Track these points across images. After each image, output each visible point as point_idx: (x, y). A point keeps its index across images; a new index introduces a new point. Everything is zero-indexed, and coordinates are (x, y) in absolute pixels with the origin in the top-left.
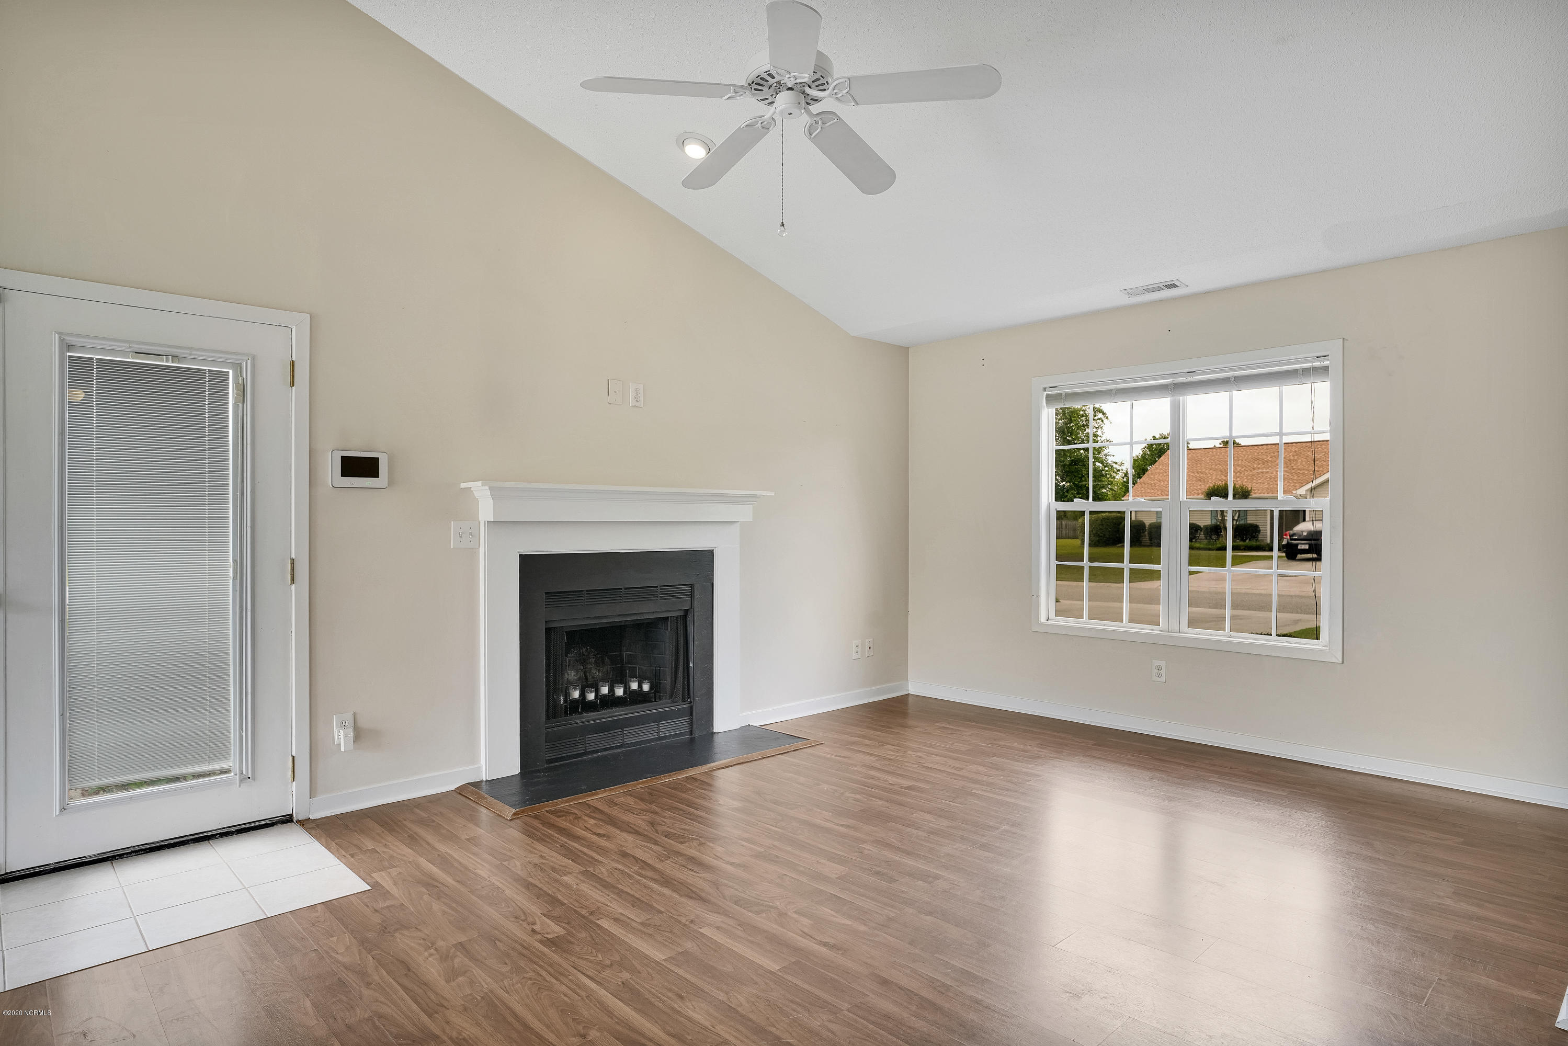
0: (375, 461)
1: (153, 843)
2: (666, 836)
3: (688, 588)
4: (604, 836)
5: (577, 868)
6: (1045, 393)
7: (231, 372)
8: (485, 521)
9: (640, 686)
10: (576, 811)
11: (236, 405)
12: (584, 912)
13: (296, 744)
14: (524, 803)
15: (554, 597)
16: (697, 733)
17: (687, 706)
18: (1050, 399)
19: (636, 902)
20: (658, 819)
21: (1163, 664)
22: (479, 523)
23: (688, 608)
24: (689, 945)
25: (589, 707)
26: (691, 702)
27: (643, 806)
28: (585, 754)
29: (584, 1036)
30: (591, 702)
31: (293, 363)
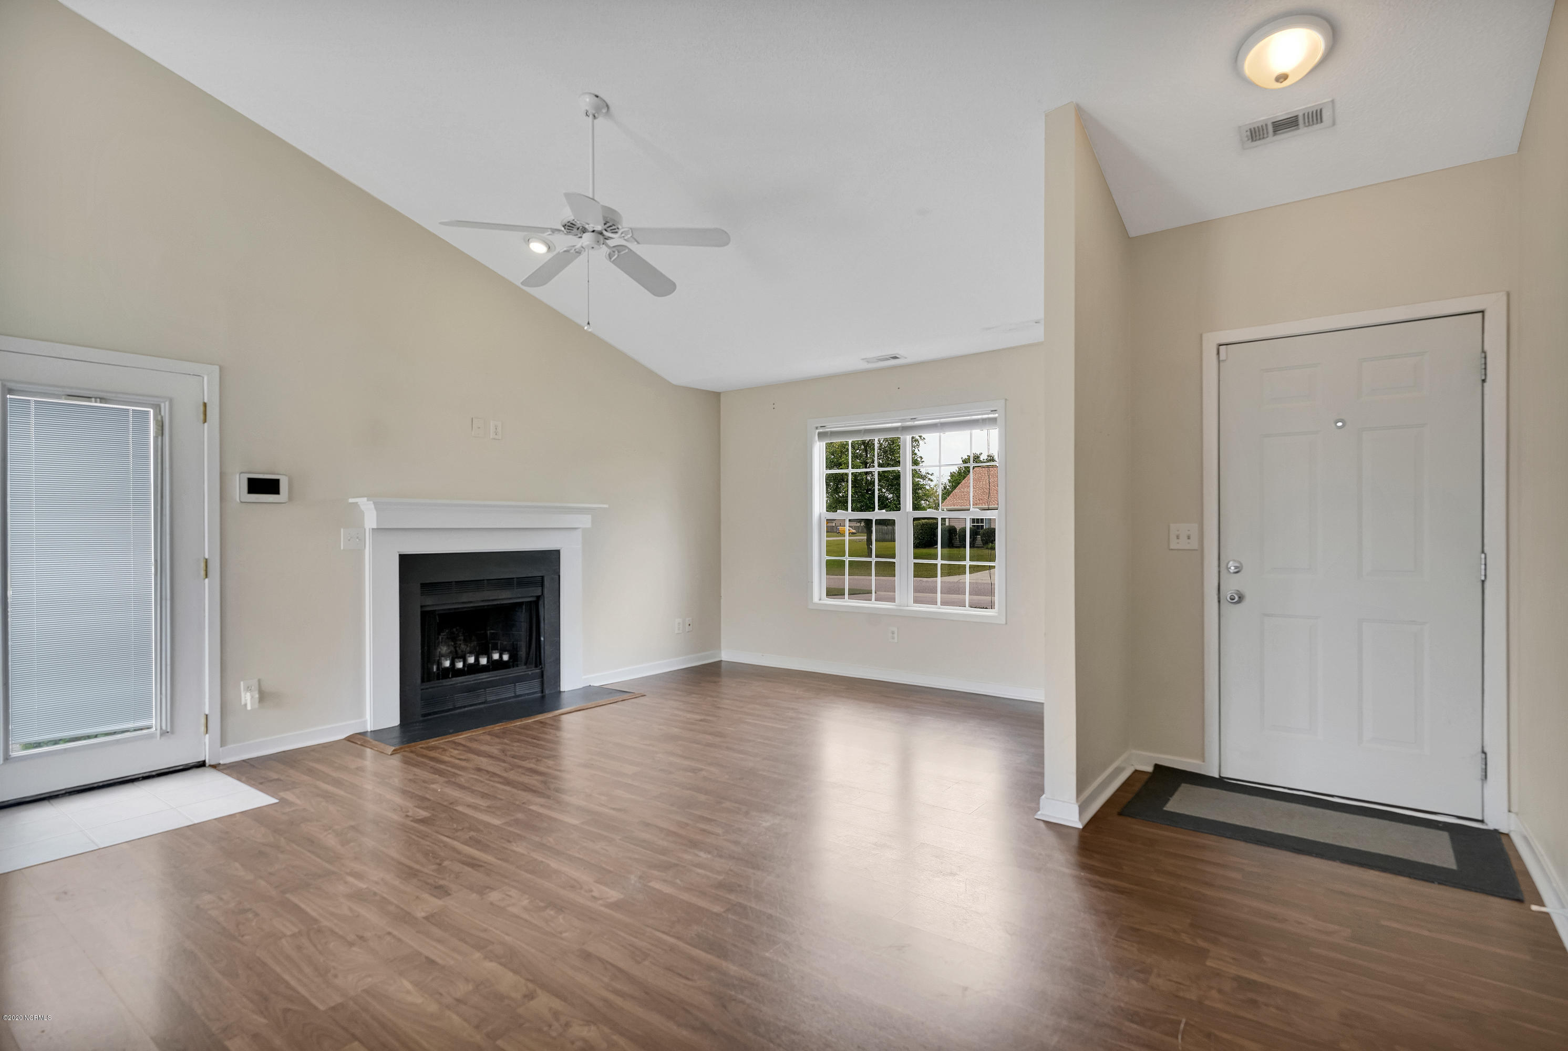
0: (276, 482)
1: (84, 786)
2: (512, 757)
3: (540, 579)
4: (465, 760)
5: (442, 780)
6: (818, 431)
7: (152, 411)
8: (370, 529)
9: (501, 656)
10: (442, 746)
11: (156, 438)
12: (445, 803)
13: (208, 704)
14: (402, 743)
15: (429, 588)
16: (547, 692)
17: (538, 671)
18: (821, 436)
19: (484, 796)
20: (508, 747)
21: (895, 630)
22: (365, 529)
23: (540, 594)
24: (520, 816)
25: (460, 673)
26: (542, 668)
27: (497, 740)
28: (455, 709)
29: (440, 864)
30: (459, 669)
31: (205, 405)
